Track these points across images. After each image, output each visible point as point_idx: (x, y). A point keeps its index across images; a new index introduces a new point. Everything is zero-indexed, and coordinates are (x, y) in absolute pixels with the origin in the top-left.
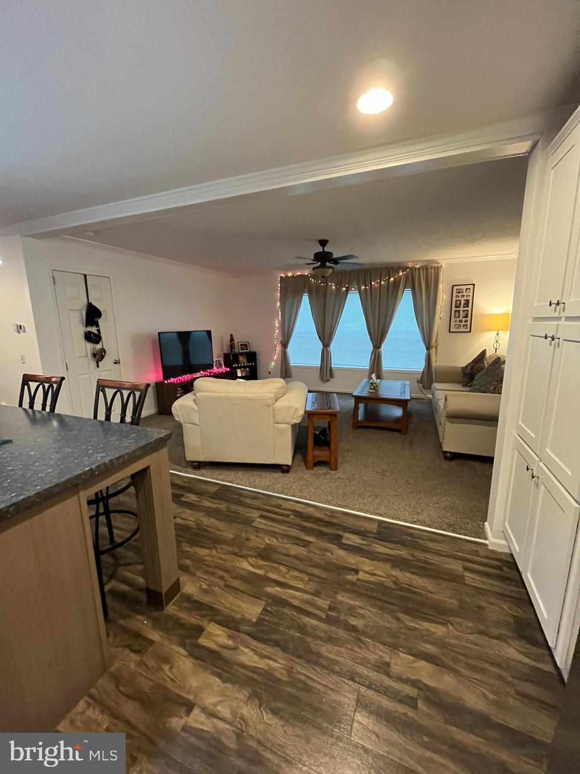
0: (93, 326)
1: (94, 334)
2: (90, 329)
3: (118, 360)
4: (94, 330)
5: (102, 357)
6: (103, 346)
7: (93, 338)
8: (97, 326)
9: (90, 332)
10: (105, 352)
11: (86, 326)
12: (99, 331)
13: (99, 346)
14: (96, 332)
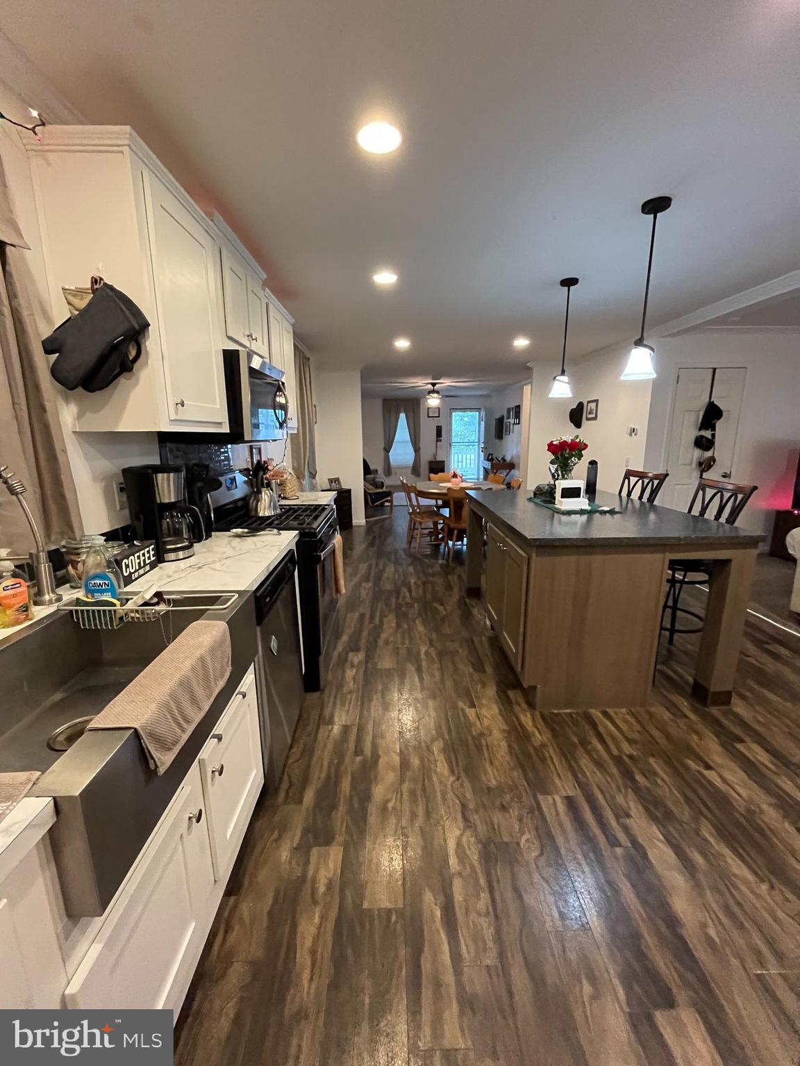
0: (707, 429)
1: (707, 439)
2: (703, 433)
3: (729, 472)
4: (708, 434)
5: (709, 467)
6: (714, 453)
7: (704, 444)
8: (714, 429)
9: (702, 437)
10: (714, 461)
11: (700, 430)
12: (713, 436)
13: (709, 454)
14: (710, 437)
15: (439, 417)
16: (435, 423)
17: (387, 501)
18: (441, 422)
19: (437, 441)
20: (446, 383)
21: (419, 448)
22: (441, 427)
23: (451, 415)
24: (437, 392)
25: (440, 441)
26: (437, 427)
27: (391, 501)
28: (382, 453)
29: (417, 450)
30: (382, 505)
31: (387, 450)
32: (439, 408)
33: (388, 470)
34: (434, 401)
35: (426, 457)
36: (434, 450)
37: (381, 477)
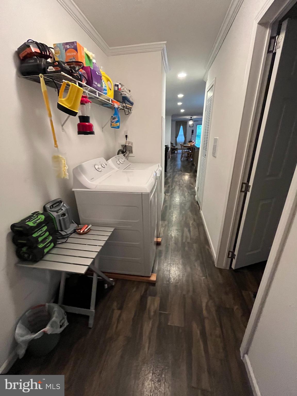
15: (193, 127)
16: (192, 129)
17: (176, 151)
18: (193, 128)
19: (192, 135)
20: (195, 117)
21: (186, 137)
22: (193, 130)
23: (197, 126)
24: (192, 120)
25: (193, 134)
26: (192, 130)
27: (177, 151)
28: (175, 138)
29: (185, 138)
30: (175, 152)
31: (176, 137)
32: (193, 124)
33: (176, 143)
34: (191, 123)
35: (188, 140)
36: (191, 137)
37: (174, 145)
